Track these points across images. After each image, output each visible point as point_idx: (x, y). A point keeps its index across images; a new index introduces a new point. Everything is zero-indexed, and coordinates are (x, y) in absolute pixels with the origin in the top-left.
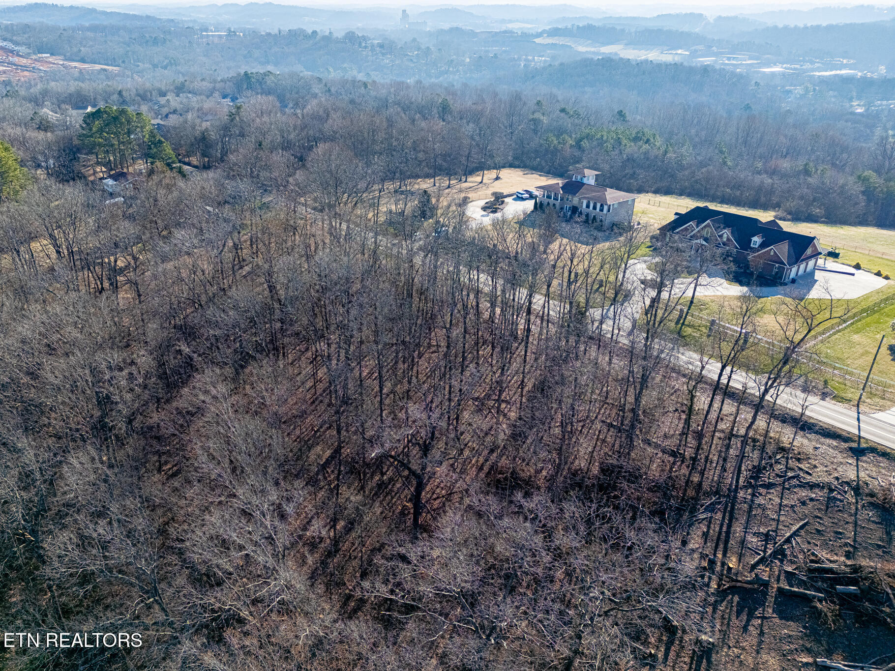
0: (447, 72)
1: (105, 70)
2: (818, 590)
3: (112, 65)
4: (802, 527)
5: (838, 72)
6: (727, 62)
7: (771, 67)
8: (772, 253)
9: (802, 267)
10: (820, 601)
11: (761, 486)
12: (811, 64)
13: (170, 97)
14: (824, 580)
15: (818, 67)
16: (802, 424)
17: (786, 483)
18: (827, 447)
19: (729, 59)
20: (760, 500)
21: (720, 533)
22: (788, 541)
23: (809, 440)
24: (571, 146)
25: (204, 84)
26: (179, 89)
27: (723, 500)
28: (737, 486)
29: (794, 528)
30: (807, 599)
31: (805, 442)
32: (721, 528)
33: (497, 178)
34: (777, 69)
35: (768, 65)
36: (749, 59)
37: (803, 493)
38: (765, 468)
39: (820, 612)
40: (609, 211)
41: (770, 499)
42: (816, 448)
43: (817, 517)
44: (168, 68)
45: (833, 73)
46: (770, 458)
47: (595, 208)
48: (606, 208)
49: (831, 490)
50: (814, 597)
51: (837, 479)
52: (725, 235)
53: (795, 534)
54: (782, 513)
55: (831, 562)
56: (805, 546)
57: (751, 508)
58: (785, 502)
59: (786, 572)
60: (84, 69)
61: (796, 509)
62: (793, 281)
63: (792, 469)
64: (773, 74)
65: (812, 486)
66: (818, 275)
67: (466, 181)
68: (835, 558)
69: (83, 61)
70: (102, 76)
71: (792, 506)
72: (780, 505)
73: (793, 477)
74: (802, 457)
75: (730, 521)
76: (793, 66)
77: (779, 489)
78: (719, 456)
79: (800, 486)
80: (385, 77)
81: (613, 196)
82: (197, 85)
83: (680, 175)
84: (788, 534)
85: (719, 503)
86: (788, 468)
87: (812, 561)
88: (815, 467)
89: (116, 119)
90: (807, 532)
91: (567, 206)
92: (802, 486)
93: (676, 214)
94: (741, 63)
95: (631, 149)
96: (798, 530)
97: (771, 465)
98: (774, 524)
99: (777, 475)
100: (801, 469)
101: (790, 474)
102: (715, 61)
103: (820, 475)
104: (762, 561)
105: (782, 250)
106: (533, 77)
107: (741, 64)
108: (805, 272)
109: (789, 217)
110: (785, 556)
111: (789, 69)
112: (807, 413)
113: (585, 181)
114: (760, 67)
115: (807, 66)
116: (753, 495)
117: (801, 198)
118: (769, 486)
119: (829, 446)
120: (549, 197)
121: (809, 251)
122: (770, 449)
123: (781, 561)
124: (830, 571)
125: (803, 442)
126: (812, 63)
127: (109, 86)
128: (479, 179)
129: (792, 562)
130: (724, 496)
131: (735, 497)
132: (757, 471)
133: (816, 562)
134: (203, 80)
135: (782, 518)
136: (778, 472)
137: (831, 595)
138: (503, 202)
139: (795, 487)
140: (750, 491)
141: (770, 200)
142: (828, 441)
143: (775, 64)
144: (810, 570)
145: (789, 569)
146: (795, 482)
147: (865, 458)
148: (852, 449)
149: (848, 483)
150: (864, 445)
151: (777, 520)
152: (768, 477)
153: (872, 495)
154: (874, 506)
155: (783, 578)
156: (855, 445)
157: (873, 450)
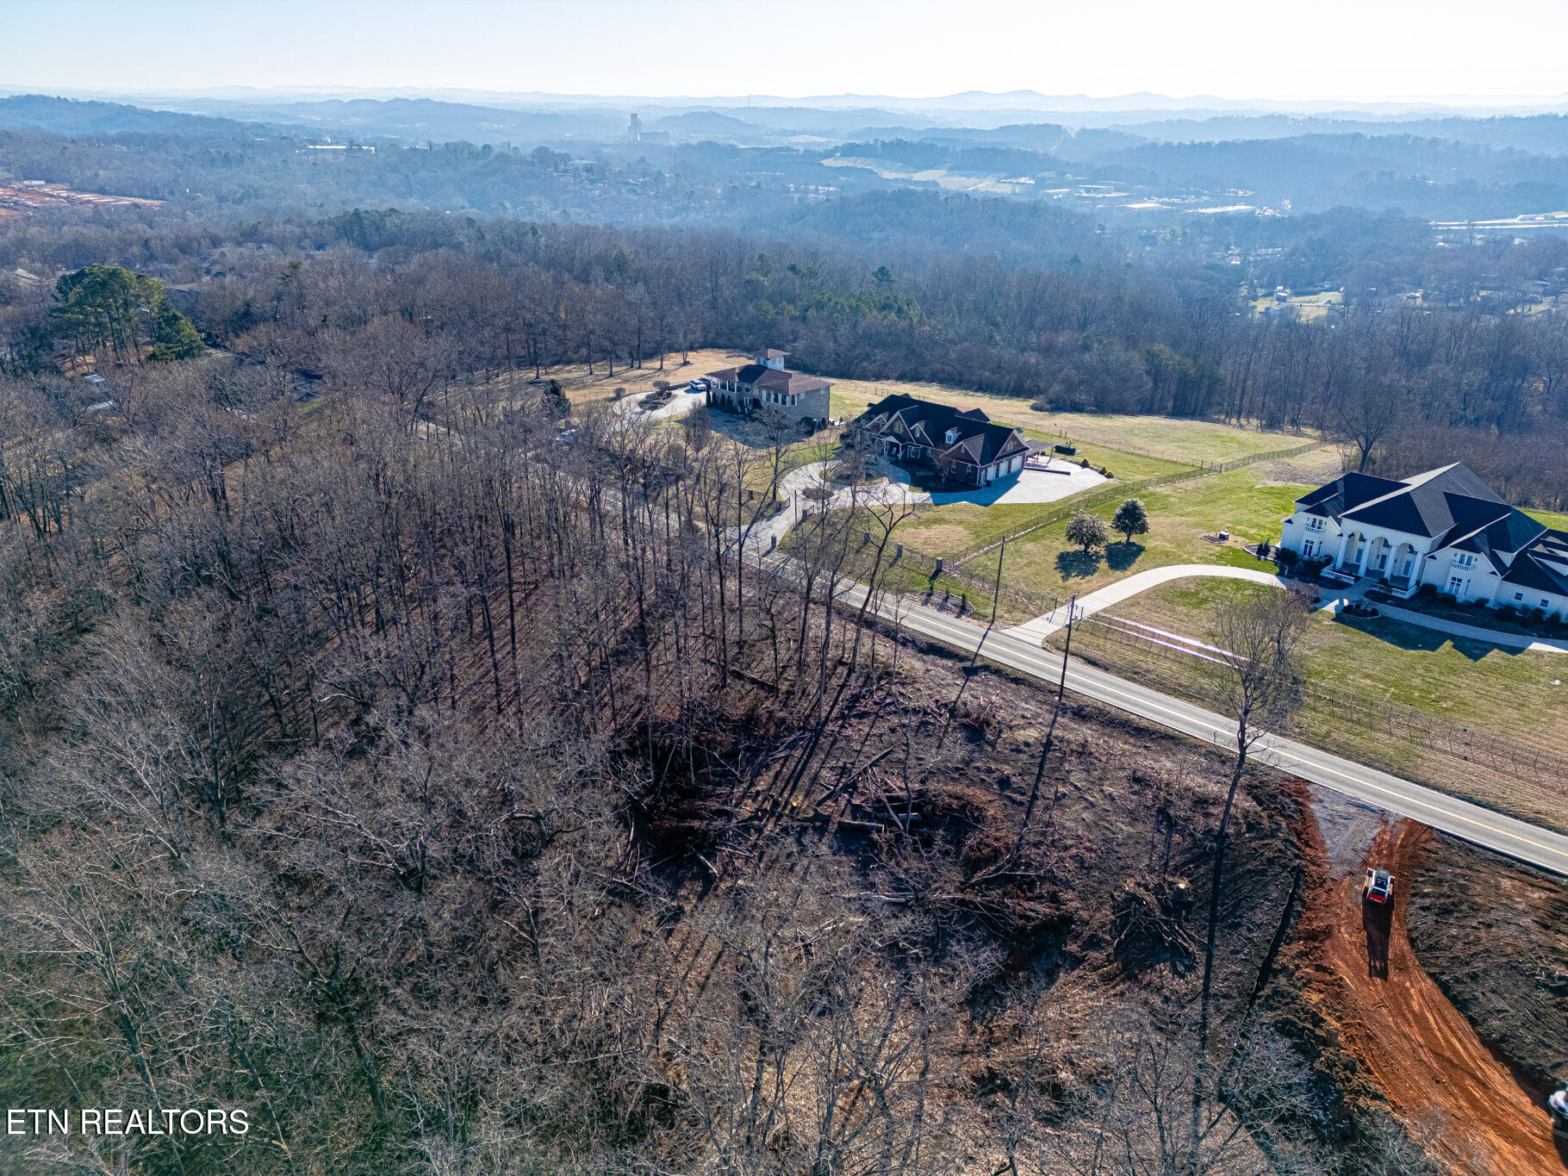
0: (685, 209)
1: (136, 206)
2: (880, 820)
3: (153, 198)
4: (883, 757)
5: (1230, 209)
6: (1083, 195)
7: (1145, 202)
9: (1004, 466)
10: (879, 831)
11: (855, 716)
12: (1197, 197)
13: (227, 248)
15: (1205, 202)
17: (881, 711)
18: (940, 670)
19: (1088, 190)
20: (849, 732)
21: (794, 771)
22: (864, 772)
23: (924, 662)
24: (793, 318)
25: (289, 227)
26: (249, 235)
27: (808, 735)
28: (827, 718)
29: (874, 758)
30: (866, 832)
31: (919, 665)
32: (796, 766)
33: (686, 363)
34: (1150, 205)
35: (1139, 199)
36: (1115, 191)
37: (896, 720)
38: (864, 697)
39: (875, 844)
41: (856, 731)
42: (927, 670)
43: (902, 744)
44: (245, 202)
45: (1222, 209)
46: (873, 684)
47: (776, 400)
48: (789, 399)
49: (926, 714)
50: (874, 828)
51: (937, 701)
52: (918, 430)
53: (874, 764)
54: (868, 743)
55: (902, 789)
57: (833, 744)
58: (874, 731)
59: (854, 806)
60: (103, 204)
61: (883, 737)
62: (990, 484)
63: (893, 695)
64: (1140, 212)
65: (908, 712)
66: (1025, 475)
67: (639, 368)
68: (908, 785)
69: (102, 191)
70: (133, 216)
71: (880, 735)
72: (868, 735)
73: (890, 704)
74: (908, 681)
75: (809, 757)
76: (1172, 200)
77: (872, 717)
79: (895, 713)
80: (593, 215)
81: (799, 383)
82: (278, 229)
84: (866, 765)
85: (803, 739)
86: (889, 695)
87: (883, 791)
88: (919, 691)
89: (104, 284)
90: (887, 761)
91: (747, 399)
92: (898, 712)
93: (870, 405)
94: (1104, 196)
95: (873, 319)
96: (877, 760)
97: (872, 693)
98: (855, 755)
99: (876, 703)
100: (902, 694)
101: (889, 701)
102: (1069, 195)
103: (920, 700)
104: (830, 796)
105: (977, 445)
106: (802, 217)
107: (1104, 198)
108: (1009, 471)
109: (1048, 406)
110: (856, 788)
111: (1165, 204)
113: (770, 364)
114: (1128, 202)
115: (1191, 200)
116: (842, 726)
118: (862, 715)
119: (943, 668)
120: (723, 387)
121: (1009, 446)
122: (876, 675)
123: (851, 795)
124: (898, 799)
126: (1199, 195)
127: (131, 233)
128: (657, 364)
129: (862, 794)
130: (811, 731)
131: (822, 730)
132: (855, 700)
133: (886, 792)
134: (288, 222)
135: (865, 749)
136: (876, 699)
137: (892, 824)
138: (669, 395)
139: (890, 714)
140: (840, 722)
142: (943, 662)
143: (1149, 198)
144: (878, 801)
145: (857, 802)
146: (891, 708)
147: (976, 678)
148: (965, 669)
149: (946, 705)
150: (978, 663)
151: (859, 752)
152: (866, 705)
153: (967, 715)
154: (964, 726)
155: (848, 811)
156: (968, 664)
157: (986, 668)
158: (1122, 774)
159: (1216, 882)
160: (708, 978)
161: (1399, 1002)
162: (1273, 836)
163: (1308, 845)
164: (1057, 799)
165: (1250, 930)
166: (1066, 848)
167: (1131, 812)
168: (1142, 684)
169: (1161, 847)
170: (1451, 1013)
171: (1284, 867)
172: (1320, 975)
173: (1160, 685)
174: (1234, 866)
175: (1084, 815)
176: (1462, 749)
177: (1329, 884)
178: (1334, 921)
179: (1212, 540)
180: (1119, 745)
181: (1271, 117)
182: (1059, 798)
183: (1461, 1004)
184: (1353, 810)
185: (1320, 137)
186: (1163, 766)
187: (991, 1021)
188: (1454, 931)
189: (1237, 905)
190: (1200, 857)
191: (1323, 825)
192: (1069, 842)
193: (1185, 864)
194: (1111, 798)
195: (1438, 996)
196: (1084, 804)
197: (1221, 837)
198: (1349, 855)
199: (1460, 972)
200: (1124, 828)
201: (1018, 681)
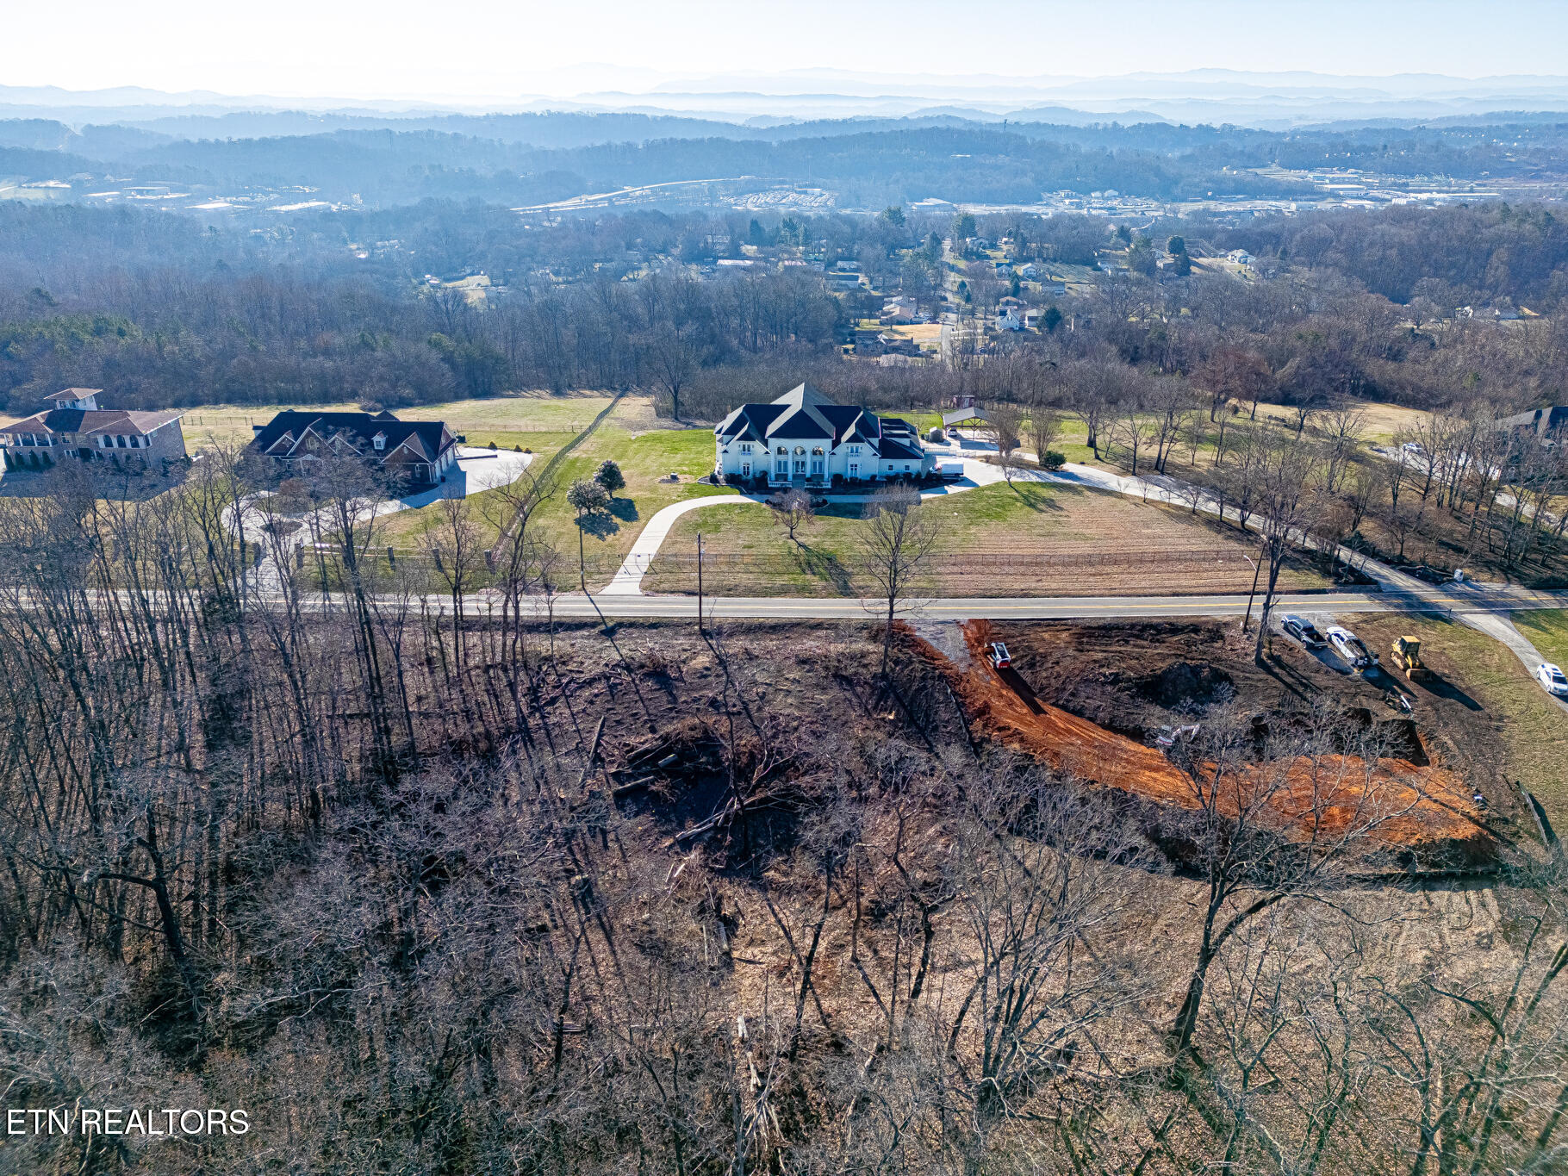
2: (645, 775)
4: (602, 726)
5: (306, 205)
6: (139, 197)
7: (210, 202)
8: (406, 452)
9: (443, 460)
10: (653, 783)
11: (546, 704)
12: (264, 195)
14: (646, 763)
15: (277, 200)
16: (552, 627)
17: (567, 690)
18: (581, 639)
19: (140, 192)
20: (553, 720)
21: (534, 771)
22: (598, 744)
23: (563, 640)
27: (518, 737)
28: (523, 717)
29: (597, 730)
30: (642, 788)
31: (561, 643)
34: (220, 204)
35: (204, 198)
36: (173, 192)
37: (587, 693)
38: (538, 686)
39: (657, 793)
40: (148, 444)
41: (560, 714)
42: (573, 645)
43: (609, 709)
45: (299, 206)
46: (538, 673)
48: (141, 441)
49: (608, 679)
50: (646, 782)
51: (607, 665)
52: (337, 443)
53: (601, 735)
54: (578, 721)
55: (643, 743)
56: (614, 742)
57: (548, 734)
58: (575, 710)
59: (613, 774)
61: (588, 711)
62: (443, 479)
63: (564, 675)
65: (590, 683)
66: (463, 465)
68: (644, 738)
71: (584, 711)
72: (573, 715)
73: (569, 682)
74: (565, 659)
76: (240, 199)
77: (562, 699)
78: (489, 694)
79: (580, 688)
83: (202, 374)
84: (595, 738)
85: (517, 742)
86: (560, 676)
87: (628, 752)
88: (582, 663)
90: (610, 727)
91: (69, 450)
92: (581, 686)
93: (256, 428)
94: (163, 198)
96: (601, 730)
97: (543, 680)
98: (577, 735)
99: (554, 687)
100: (571, 671)
101: (565, 681)
102: (121, 197)
103: (591, 669)
104: (586, 775)
105: (413, 445)
108: (448, 465)
110: (602, 760)
111: (238, 203)
112: (555, 613)
113: (81, 406)
114: (194, 203)
115: (260, 198)
116: (543, 717)
117: (382, 378)
118: (553, 701)
119: (582, 637)
120: (28, 443)
121: (443, 440)
122: (533, 664)
123: (603, 766)
124: (647, 751)
125: (560, 644)
126: (266, 193)
129: (612, 762)
130: (518, 733)
131: (527, 728)
132: (534, 691)
133: (632, 750)
135: (581, 727)
136: (553, 684)
137: (659, 774)
139: (576, 690)
140: (537, 715)
141: (342, 389)
142: (579, 633)
143: (215, 198)
144: (631, 761)
145: (613, 770)
146: (573, 686)
147: (618, 636)
148: (602, 632)
149: (617, 665)
150: (611, 624)
151: (578, 731)
152: (547, 693)
153: (642, 666)
154: (648, 675)
155: (611, 781)
156: (603, 627)
157: (620, 625)
158: (789, 662)
159: (904, 707)
160: (617, 965)
161: (1051, 726)
162: (912, 662)
163: (934, 659)
164: (762, 698)
165: (945, 727)
166: (796, 729)
167: (817, 685)
168: (738, 596)
169: (854, 700)
170: (1077, 720)
171: (933, 678)
172: (1003, 733)
173: (752, 592)
174: (906, 691)
175: (789, 701)
176: (956, 569)
177: (965, 677)
178: (985, 698)
179: (668, 481)
180: (772, 643)
181: (288, 113)
182: (762, 697)
183: (1078, 713)
184: (940, 627)
185: (353, 132)
186: (811, 645)
187: (843, 872)
188: (1044, 674)
189: (927, 716)
190: (883, 695)
191: (934, 643)
192: (795, 724)
193: (877, 704)
194: (795, 681)
195: (1066, 715)
196: (783, 694)
197: (884, 676)
198: (960, 654)
199: (1066, 695)
200: (823, 698)
201: (654, 626)
